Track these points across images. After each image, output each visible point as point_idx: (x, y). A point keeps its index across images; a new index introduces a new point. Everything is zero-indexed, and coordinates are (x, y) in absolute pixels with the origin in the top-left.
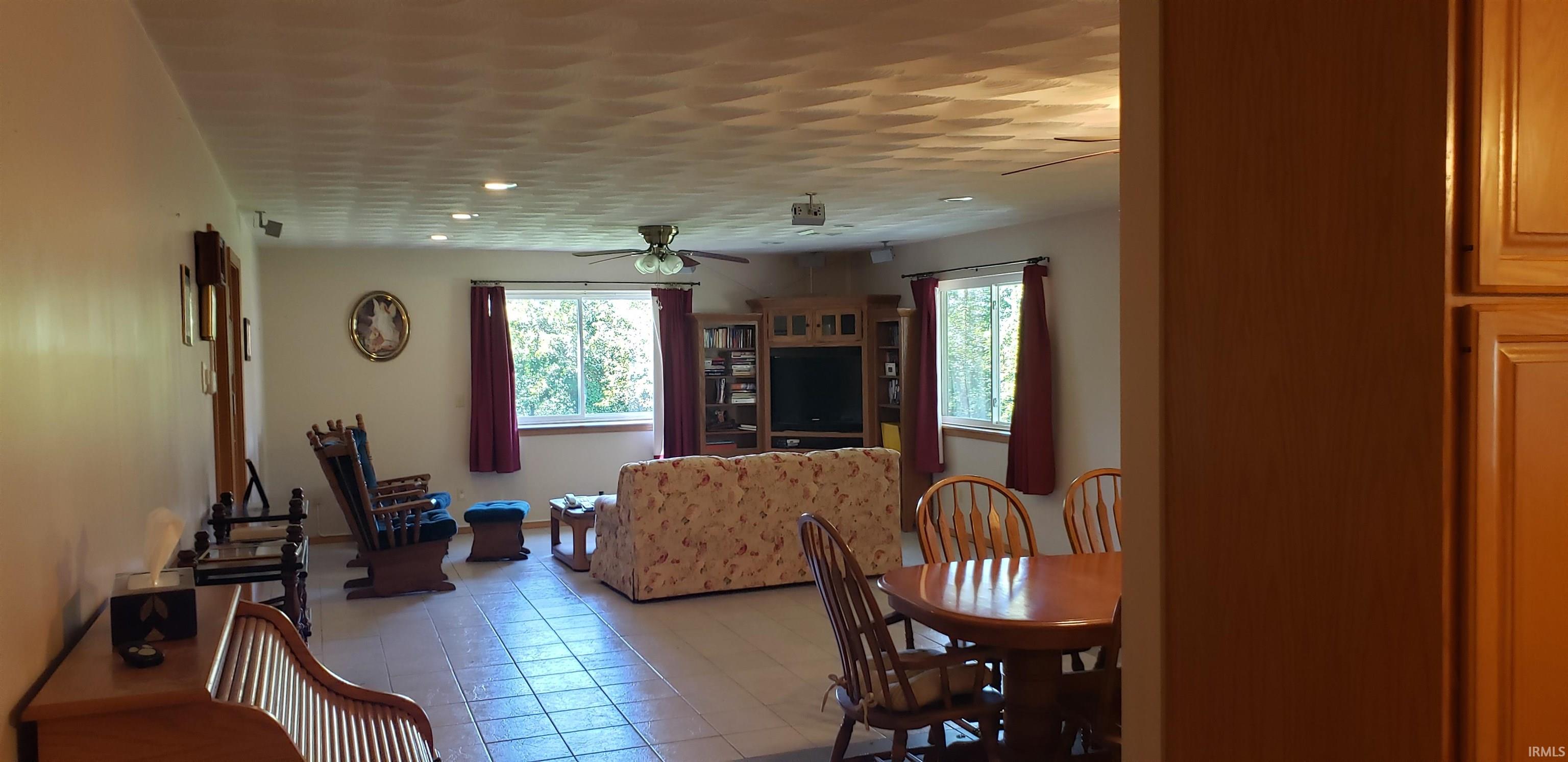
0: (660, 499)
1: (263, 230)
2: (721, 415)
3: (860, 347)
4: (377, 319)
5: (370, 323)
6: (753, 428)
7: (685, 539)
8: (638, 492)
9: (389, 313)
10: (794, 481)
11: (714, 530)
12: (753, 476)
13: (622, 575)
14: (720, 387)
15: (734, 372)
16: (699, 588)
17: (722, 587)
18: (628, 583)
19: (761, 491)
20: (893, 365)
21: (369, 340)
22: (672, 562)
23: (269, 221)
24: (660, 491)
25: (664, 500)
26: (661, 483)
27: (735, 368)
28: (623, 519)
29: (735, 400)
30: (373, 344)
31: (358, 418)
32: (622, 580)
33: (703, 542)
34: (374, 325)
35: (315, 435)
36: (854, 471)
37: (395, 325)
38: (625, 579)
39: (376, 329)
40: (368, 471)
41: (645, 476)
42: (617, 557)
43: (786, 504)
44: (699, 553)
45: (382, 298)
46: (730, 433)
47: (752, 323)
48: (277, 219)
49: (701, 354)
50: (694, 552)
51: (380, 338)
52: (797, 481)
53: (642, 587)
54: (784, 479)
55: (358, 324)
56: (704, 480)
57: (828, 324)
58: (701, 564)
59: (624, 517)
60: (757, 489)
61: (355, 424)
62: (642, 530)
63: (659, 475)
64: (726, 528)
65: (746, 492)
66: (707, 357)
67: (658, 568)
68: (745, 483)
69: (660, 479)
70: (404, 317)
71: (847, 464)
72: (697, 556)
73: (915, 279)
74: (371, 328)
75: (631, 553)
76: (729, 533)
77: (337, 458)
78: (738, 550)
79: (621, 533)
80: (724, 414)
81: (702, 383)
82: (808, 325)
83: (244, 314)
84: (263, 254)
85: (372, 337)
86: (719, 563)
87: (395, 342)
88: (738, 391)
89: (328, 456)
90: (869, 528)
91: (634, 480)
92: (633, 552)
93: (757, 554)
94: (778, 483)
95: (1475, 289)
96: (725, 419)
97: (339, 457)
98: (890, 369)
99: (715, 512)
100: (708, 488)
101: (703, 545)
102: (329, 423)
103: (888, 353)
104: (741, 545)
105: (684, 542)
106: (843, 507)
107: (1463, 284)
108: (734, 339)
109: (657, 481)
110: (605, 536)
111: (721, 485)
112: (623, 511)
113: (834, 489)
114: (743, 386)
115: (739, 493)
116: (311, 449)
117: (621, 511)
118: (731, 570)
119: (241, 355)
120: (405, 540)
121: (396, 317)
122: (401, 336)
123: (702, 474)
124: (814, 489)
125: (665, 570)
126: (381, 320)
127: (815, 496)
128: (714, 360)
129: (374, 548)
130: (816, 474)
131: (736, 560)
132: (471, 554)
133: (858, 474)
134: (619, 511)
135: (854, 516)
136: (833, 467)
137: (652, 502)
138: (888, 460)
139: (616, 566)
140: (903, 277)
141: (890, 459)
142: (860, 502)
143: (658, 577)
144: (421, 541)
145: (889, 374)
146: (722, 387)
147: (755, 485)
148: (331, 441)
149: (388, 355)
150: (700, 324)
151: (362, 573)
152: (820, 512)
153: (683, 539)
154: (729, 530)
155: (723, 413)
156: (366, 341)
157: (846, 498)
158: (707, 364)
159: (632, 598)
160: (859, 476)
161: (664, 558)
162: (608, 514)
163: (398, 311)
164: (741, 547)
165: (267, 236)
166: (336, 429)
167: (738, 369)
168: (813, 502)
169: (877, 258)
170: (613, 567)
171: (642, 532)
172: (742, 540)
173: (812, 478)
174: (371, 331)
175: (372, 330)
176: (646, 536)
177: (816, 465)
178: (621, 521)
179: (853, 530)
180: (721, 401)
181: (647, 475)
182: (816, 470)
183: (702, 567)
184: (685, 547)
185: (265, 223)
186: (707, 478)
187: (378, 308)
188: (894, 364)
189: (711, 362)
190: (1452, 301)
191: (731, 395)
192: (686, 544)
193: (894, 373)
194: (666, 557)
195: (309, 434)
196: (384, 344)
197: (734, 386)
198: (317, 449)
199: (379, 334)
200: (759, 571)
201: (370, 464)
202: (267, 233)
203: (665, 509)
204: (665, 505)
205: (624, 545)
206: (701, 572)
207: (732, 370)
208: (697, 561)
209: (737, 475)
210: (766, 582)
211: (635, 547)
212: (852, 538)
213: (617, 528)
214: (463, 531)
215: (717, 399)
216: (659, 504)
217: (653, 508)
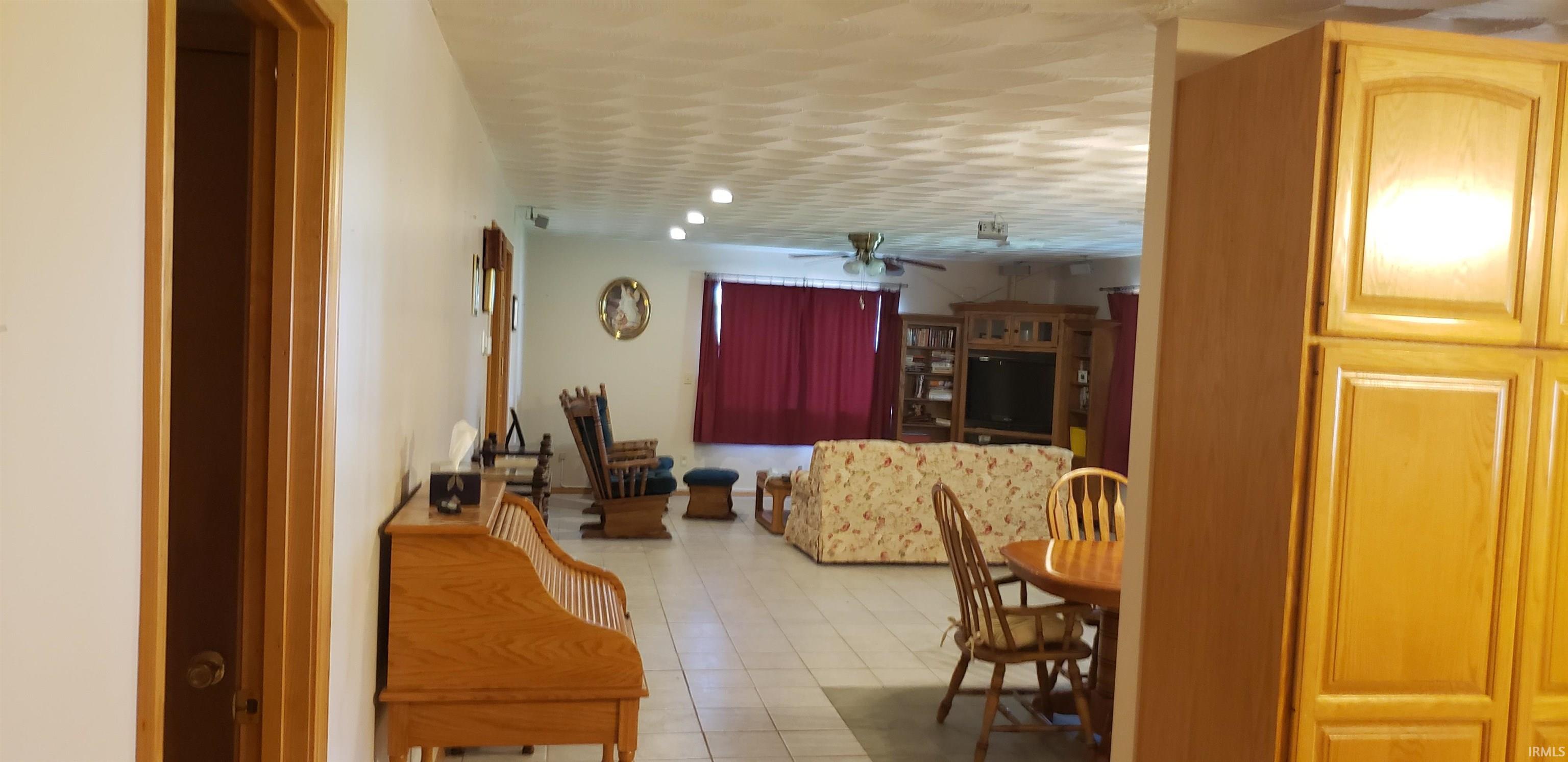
0: (845, 475)
1: (532, 223)
2: (918, 409)
3: (1055, 354)
4: (623, 302)
5: (617, 306)
6: (947, 423)
7: (866, 513)
8: (827, 468)
9: (633, 297)
10: (969, 471)
11: (892, 508)
12: (932, 462)
13: (810, 540)
14: (919, 382)
15: (933, 370)
16: (875, 557)
17: (896, 558)
18: (814, 547)
19: (938, 477)
20: (1085, 373)
21: (615, 320)
22: (854, 532)
23: (539, 216)
24: (847, 468)
25: (850, 476)
26: (848, 462)
27: (935, 366)
28: (814, 490)
29: (934, 395)
30: (618, 324)
31: (602, 387)
32: (809, 543)
33: (882, 517)
34: (620, 307)
35: (564, 398)
36: (1027, 466)
37: (638, 308)
38: (812, 542)
39: (621, 311)
40: (607, 434)
41: (834, 453)
42: (807, 523)
43: (960, 491)
44: (878, 526)
45: (628, 284)
46: (926, 426)
47: (955, 325)
48: (545, 213)
49: (904, 350)
50: (874, 524)
51: (624, 320)
52: (972, 471)
53: (826, 550)
54: (960, 468)
55: (607, 304)
56: (886, 462)
57: (1026, 330)
58: (878, 537)
59: (814, 489)
60: (934, 475)
61: (599, 392)
62: (829, 501)
63: (846, 454)
64: (903, 508)
65: (924, 476)
66: (909, 354)
67: (841, 536)
68: (924, 468)
69: (847, 458)
70: (646, 302)
71: (1021, 459)
72: (876, 529)
73: (1112, 292)
74: (618, 310)
75: (818, 520)
76: (906, 512)
77: (583, 419)
78: (913, 527)
79: (811, 503)
80: (922, 407)
81: (903, 378)
82: (1006, 330)
83: (514, 292)
84: (531, 241)
85: (618, 318)
86: (895, 538)
87: (638, 324)
88: (935, 387)
89: (575, 416)
90: (1037, 521)
91: (824, 457)
92: (819, 520)
93: (930, 533)
94: (954, 471)
95: (1323, 332)
96: (922, 412)
97: (584, 418)
98: (1083, 377)
99: (895, 492)
100: (889, 470)
101: (881, 521)
102: (577, 390)
103: (1082, 362)
104: (916, 523)
105: (865, 516)
106: (1014, 498)
107: (1317, 328)
108: (936, 339)
109: (845, 460)
110: (799, 505)
111: (901, 468)
112: (814, 483)
113: (1007, 480)
114: (941, 383)
115: (917, 477)
116: (562, 410)
117: (812, 483)
118: (905, 545)
119: (510, 326)
120: (632, 492)
121: (639, 302)
122: (643, 319)
123: (885, 457)
124: (987, 480)
125: (846, 538)
126: (627, 304)
127: (988, 486)
128: (916, 357)
129: (607, 497)
130: (990, 466)
131: (911, 537)
132: (687, 512)
133: (1030, 469)
134: (811, 483)
135: (1024, 507)
136: (1007, 461)
137: (839, 477)
138: (1061, 459)
139: (805, 531)
140: (1101, 289)
141: (1063, 459)
142: (1031, 495)
143: (840, 544)
144: (646, 494)
145: (1080, 380)
146: (921, 383)
147: (933, 471)
148: (579, 403)
149: (630, 334)
150: (905, 323)
151: (595, 519)
152: (992, 501)
153: (864, 513)
154: (906, 508)
155: (920, 406)
156: (613, 321)
157: (1018, 491)
158: (908, 361)
159: (816, 559)
160: (1032, 472)
161: (846, 527)
162: (802, 485)
163: (641, 295)
164: (916, 525)
165: (535, 227)
166: (583, 395)
167: (936, 367)
168: (986, 491)
169: (1075, 270)
170: (803, 532)
171: (829, 503)
172: (917, 518)
173: (986, 470)
174: (618, 313)
175: (619, 311)
176: (832, 507)
177: (991, 458)
178: (812, 492)
179: (1023, 520)
180: (919, 395)
181: (836, 452)
182: (991, 462)
183: (880, 539)
184: (866, 520)
185: (535, 216)
186: (889, 461)
187: (624, 292)
188: (1087, 372)
189: (912, 359)
190: (1308, 339)
191: (929, 390)
192: (867, 517)
193: (1085, 381)
194: (848, 527)
195: (561, 397)
196: (628, 325)
197: (932, 383)
198: (566, 410)
199: (624, 316)
200: (931, 548)
201: (607, 427)
202: (536, 225)
203: (850, 485)
204: (850, 481)
205: (813, 513)
206: (879, 544)
207: (932, 368)
208: (875, 533)
209: (917, 461)
210: (937, 558)
211: (821, 515)
212: (1021, 528)
213: (809, 498)
214: (682, 493)
215: (916, 394)
216: (844, 480)
217: (839, 483)
